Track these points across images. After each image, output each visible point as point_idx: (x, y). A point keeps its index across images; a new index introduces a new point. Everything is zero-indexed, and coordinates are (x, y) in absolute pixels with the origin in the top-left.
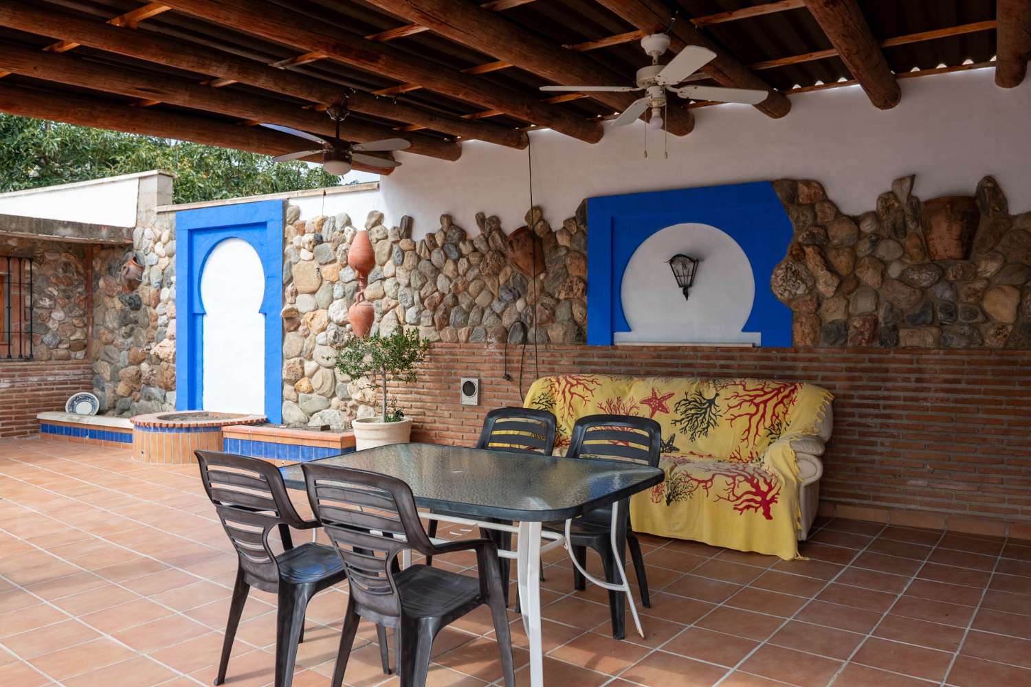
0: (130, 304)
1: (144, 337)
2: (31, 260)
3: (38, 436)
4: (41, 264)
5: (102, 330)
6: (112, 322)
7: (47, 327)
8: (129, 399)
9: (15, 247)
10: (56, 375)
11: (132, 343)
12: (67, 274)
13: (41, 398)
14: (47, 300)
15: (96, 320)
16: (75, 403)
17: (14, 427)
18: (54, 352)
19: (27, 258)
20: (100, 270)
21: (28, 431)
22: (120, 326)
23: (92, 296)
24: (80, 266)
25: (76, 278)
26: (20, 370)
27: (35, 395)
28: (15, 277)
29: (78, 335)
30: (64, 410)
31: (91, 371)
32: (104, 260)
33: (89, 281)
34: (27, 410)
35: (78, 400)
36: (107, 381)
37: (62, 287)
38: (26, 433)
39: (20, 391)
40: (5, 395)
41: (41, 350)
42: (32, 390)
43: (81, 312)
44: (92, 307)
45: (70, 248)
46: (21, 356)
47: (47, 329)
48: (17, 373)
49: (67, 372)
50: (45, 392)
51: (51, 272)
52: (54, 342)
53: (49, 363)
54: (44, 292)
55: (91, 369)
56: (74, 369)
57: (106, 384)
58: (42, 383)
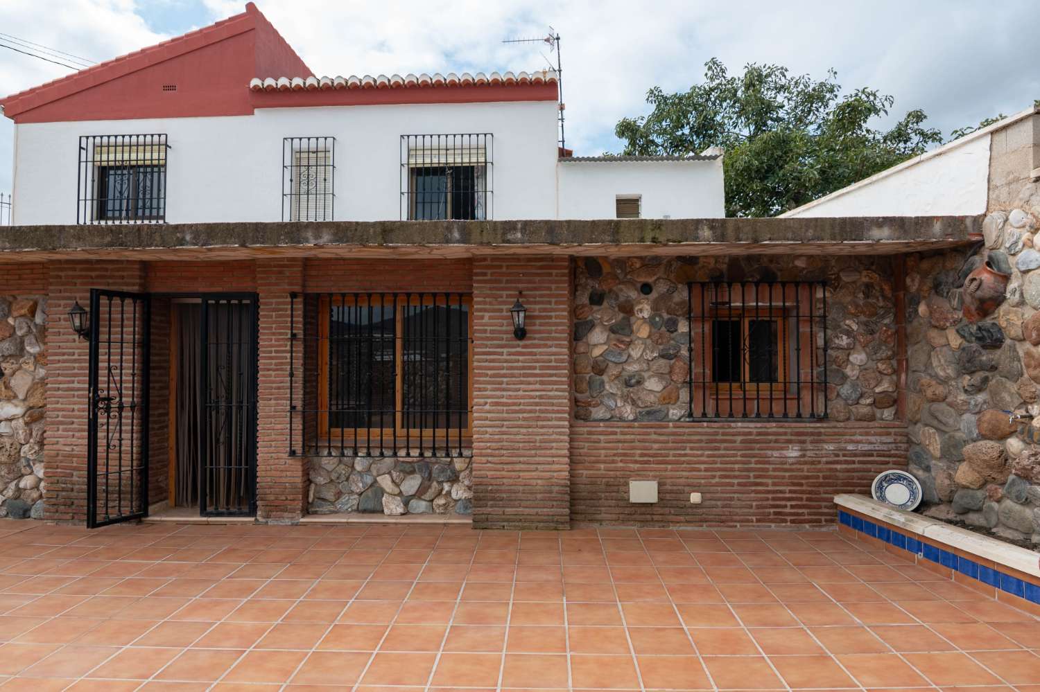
0: (979, 339)
1: (1011, 395)
2: (824, 284)
3: (835, 527)
4: (835, 289)
5: (925, 379)
6: (942, 366)
7: (843, 374)
8: (980, 494)
9: (804, 269)
10: (858, 442)
11: (985, 402)
12: (870, 300)
13: (838, 474)
14: (845, 337)
15: (912, 364)
16: (884, 483)
17: (805, 511)
18: (853, 409)
19: (818, 283)
20: (919, 290)
21: (823, 518)
22: (959, 375)
23: (905, 329)
24: (886, 287)
25: (881, 304)
26: (812, 434)
27: (831, 470)
28: (804, 309)
29: (885, 386)
30: (869, 494)
31: (905, 439)
32: (925, 275)
33: (902, 308)
34: (821, 489)
35: (890, 480)
36: (936, 459)
37: (863, 318)
38: (820, 521)
39: (813, 463)
40: (794, 467)
41: (837, 406)
42: (827, 463)
43: (890, 353)
44: (906, 346)
45: (872, 264)
46: (812, 415)
47: (845, 378)
48: (809, 439)
49: (872, 439)
50: (844, 466)
51: (849, 299)
52: (854, 396)
53: (850, 424)
54: (840, 326)
55: (907, 435)
56: (880, 435)
57: (934, 462)
58: (841, 453)
